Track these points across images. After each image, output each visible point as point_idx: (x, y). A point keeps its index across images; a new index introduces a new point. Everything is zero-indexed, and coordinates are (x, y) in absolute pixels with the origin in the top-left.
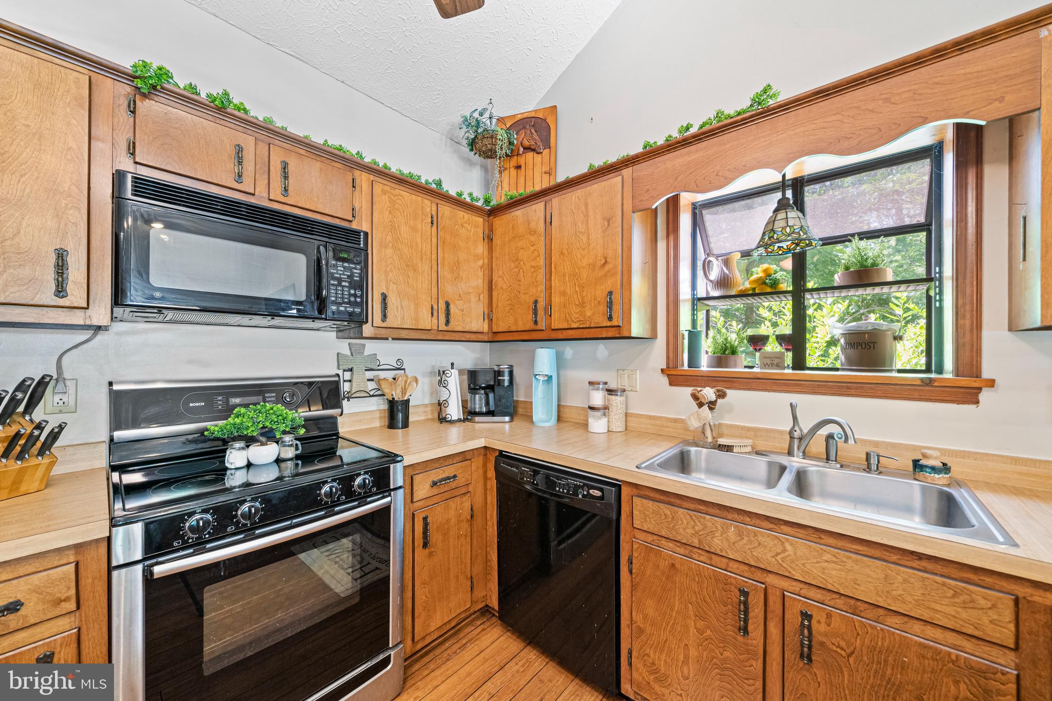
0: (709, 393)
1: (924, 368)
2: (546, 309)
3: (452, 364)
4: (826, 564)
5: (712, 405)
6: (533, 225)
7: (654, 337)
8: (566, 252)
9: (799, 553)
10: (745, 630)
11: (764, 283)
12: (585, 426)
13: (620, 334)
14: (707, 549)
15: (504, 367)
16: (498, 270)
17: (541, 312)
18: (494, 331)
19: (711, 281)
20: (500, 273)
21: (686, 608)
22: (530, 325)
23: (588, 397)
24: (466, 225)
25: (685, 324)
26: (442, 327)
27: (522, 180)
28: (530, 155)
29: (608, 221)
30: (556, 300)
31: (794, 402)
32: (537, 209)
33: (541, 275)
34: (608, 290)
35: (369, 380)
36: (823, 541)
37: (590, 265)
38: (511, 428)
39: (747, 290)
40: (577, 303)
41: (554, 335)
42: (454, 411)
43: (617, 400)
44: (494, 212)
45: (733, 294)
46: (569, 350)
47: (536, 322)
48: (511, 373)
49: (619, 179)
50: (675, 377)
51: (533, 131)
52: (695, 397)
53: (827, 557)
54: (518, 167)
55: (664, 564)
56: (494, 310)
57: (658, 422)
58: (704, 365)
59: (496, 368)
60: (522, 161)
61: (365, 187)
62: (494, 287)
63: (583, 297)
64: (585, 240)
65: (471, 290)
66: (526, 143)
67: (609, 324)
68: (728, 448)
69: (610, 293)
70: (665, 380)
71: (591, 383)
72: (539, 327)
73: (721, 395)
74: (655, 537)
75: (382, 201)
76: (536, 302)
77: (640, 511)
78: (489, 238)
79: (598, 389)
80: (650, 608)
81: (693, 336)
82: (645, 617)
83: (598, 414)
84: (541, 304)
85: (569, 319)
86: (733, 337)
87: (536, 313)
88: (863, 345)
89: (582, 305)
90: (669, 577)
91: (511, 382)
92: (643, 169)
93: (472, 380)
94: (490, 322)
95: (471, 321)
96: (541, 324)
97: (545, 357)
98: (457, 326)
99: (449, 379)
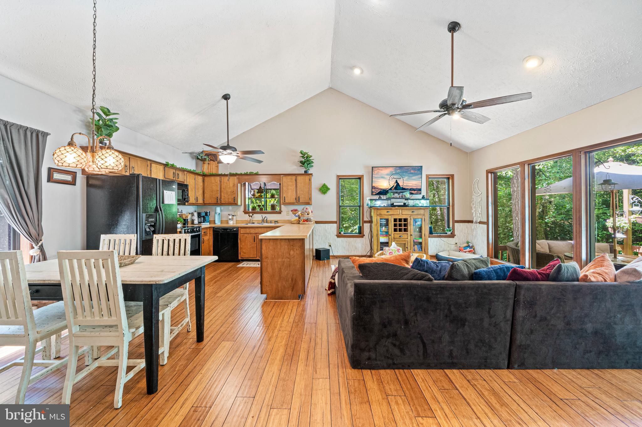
0: (251, 214)
2: (220, 199)
3: (195, 211)
5: (251, 216)
6: (216, 181)
7: (242, 205)
8: (225, 188)
9: (260, 230)
10: (255, 242)
11: (260, 196)
12: (228, 223)
13: (236, 204)
14: (251, 233)
15: (208, 212)
17: (219, 200)
18: (205, 203)
19: (251, 194)
20: (207, 190)
21: (248, 242)
22: (216, 202)
23: (228, 217)
24: (200, 180)
25: (247, 203)
26: (196, 202)
27: (210, 167)
28: (212, 162)
29: (233, 184)
30: (222, 197)
32: (218, 178)
33: (219, 192)
36: (262, 228)
37: (230, 191)
38: (210, 224)
39: (257, 197)
41: (222, 204)
42: (196, 222)
43: (235, 217)
44: (204, 176)
45: (255, 197)
46: (223, 208)
48: (209, 213)
49: (236, 177)
50: (245, 212)
51: (213, 156)
52: (249, 215)
54: (209, 164)
55: (245, 237)
56: (205, 198)
57: (242, 221)
58: (250, 210)
59: (206, 212)
61: (186, 174)
62: (205, 193)
64: (229, 187)
65: (200, 194)
66: (211, 159)
67: (234, 203)
68: (254, 223)
69: (234, 197)
70: (243, 213)
71: (228, 214)
73: (253, 215)
74: (243, 234)
75: (188, 177)
76: (217, 197)
77: (241, 231)
78: (203, 182)
79: (230, 215)
80: (243, 244)
81: (248, 205)
83: (230, 220)
85: (226, 201)
86: (255, 205)
87: (217, 200)
88: (273, 207)
89: (228, 199)
90: (246, 238)
91: (210, 215)
92: (240, 177)
93: (199, 215)
94: (204, 201)
95: (200, 201)
96: (219, 202)
97: (218, 209)
98: (198, 202)
99: (196, 214)
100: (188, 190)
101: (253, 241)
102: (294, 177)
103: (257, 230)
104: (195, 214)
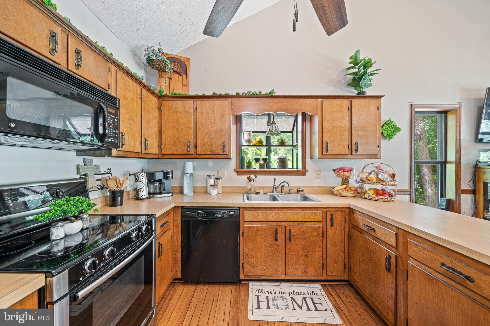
0: (253, 176)
1: (291, 168)
2: (194, 146)
3: (142, 170)
4: (294, 215)
5: (254, 180)
6: (187, 109)
7: (232, 158)
8: (204, 124)
9: (289, 214)
10: (276, 240)
11: (260, 142)
12: (207, 193)
13: (227, 157)
14: (267, 221)
15: (170, 171)
16: (166, 125)
17: (191, 147)
18: (163, 153)
19: (245, 140)
20: (167, 127)
21: (261, 241)
22: (185, 152)
23: (208, 181)
24: (152, 101)
26: (144, 151)
27: (172, 85)
28: (177, 75)
29: (223, 116)
30: (199, 142)
31: (275, 178)
32: (190, 102)
33: (192, 132)
34: (223, 141)
35: (97, 180)
36: (293, 210)
37: (215, 130)
38: (172, 198)
39: (255, 144)
40: (209, 145)
41: (198, 156)
42: (144, 194)
43: (219, 182)
44: (163, 97)
45: (251, 145)
46: (197, 162)
47: (189, 151)
48: (172, 173)
49: (227, 101)
50: (238, 173)
51: (178, 65)
52: (248, 178)
53: (294, 213)
54: (170, 79)
55: (254, 230)
56: (163, 144)
57: (233, 188)
59: (165, 171)
60: (172, 77)
61: (113, 72)
62: (163, 133)
63: (212, 143)
64: (213, 120)
65: (153, 134)
66: (175, 70)
67: (223, 153)
68: (259, 193)
69: (223, 142)
70: (235, 173)
71: (208, 176)
72: (190, 153)
73: (256, 177)
74: (251, 223)
75: (121, 83)
76: (189, 142)
77: (247, 216)
78: (160, 109)
79: (212, 178)
80: (250, 246)
81: (243, 158)
82: (249, 249)
83: (213, 187)
84: (192, 143)
85: (206, 151)
86: (251, 159)
87: (188, 147)
88: (283, 162)
89: (212, 145)
90: (256, 233)
91: (172, 177)
92: (235, 101)
93: (151, 177)
94: (160, 148)
95: (153, 149)
96: (192, 151)
97: (189, 166)
98: (149, 151)
99: (143, 178)
100: (117, 114)
101: (274, 238)
102: (346, 103)
103: (282, 213)
104: (140, 177)
